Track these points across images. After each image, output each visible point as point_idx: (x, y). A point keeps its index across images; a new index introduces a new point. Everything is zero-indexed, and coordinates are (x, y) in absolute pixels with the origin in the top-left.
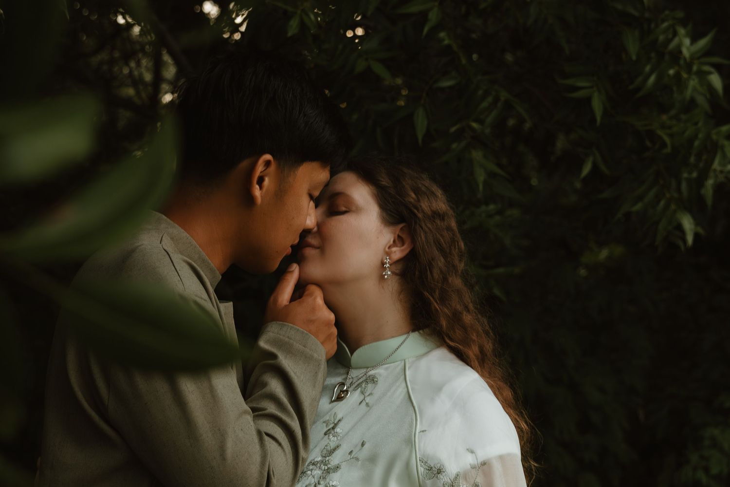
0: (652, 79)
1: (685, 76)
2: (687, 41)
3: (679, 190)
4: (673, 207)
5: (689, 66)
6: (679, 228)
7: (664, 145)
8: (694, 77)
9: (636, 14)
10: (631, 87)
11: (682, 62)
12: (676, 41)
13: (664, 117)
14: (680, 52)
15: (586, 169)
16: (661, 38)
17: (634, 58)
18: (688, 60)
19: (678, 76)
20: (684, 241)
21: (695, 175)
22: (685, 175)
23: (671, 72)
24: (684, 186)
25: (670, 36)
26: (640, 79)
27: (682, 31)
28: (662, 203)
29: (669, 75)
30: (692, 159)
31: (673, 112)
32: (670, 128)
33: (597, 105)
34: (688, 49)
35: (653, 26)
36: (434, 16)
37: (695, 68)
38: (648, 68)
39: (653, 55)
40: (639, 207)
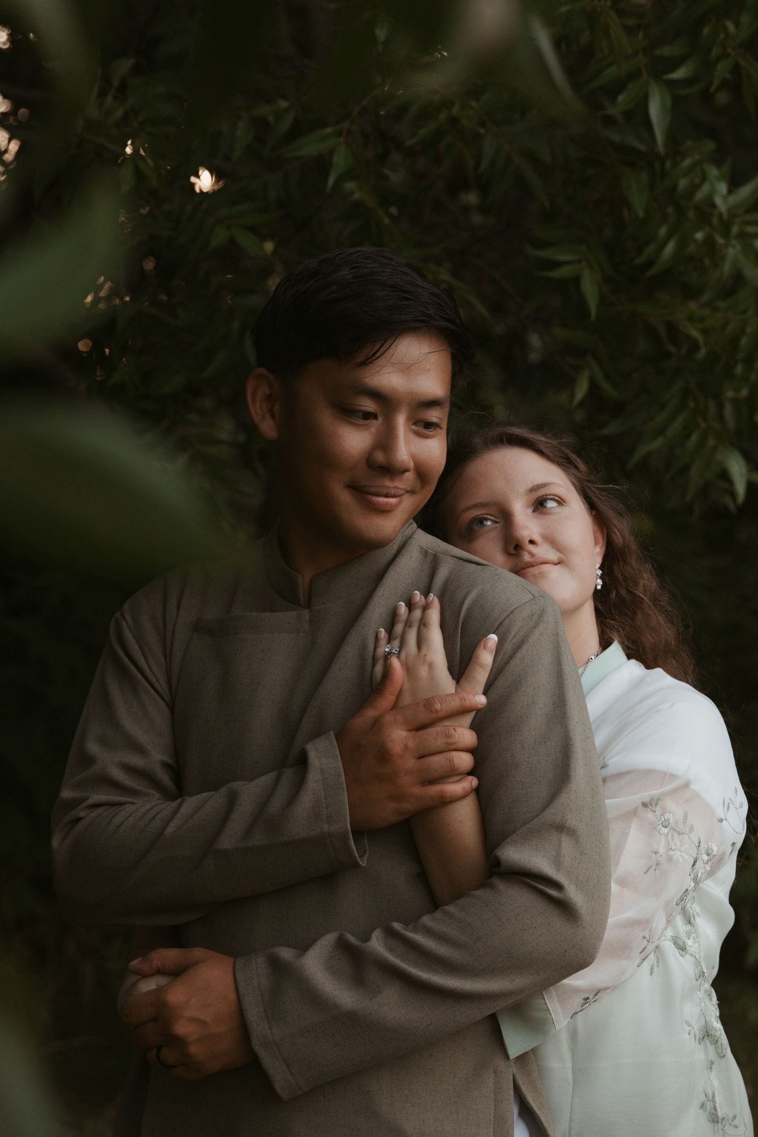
0: (670, 248)
1: (720, 240)
2: (723, 187)
3: (721, 417)
4: (711, 442)
5: (726, 227)
6: (725, 475)
7: (695, 346)
8: (734, 242)
9: (642, 147)
10: (638, 261)
11: (715, 221)
12: (706, 188)
13: (693, 305)
14: (713, 206)
15: (581, 391)
16: (683, 183)
17: (641, 214)
18: (725, 216)
19: (709, 241)
20: (733, 494)
21: (744, 392)
22: (730, 394)
23: (699, 236)
24: (728, 411)
25: (697, 180)
26: (652, 247)
27: (713, 172)
28: (694, 437)
29: (695, 241)
30: (739, 369)
31: (706, 297)
32: (702, 320)
33: (590, 289)
34: (725, 198)
35: (668, 164)
36: (341, 161)
37: (735, 230)
38: (663, 231)
39: (670, 210)
40: (658, 443)
